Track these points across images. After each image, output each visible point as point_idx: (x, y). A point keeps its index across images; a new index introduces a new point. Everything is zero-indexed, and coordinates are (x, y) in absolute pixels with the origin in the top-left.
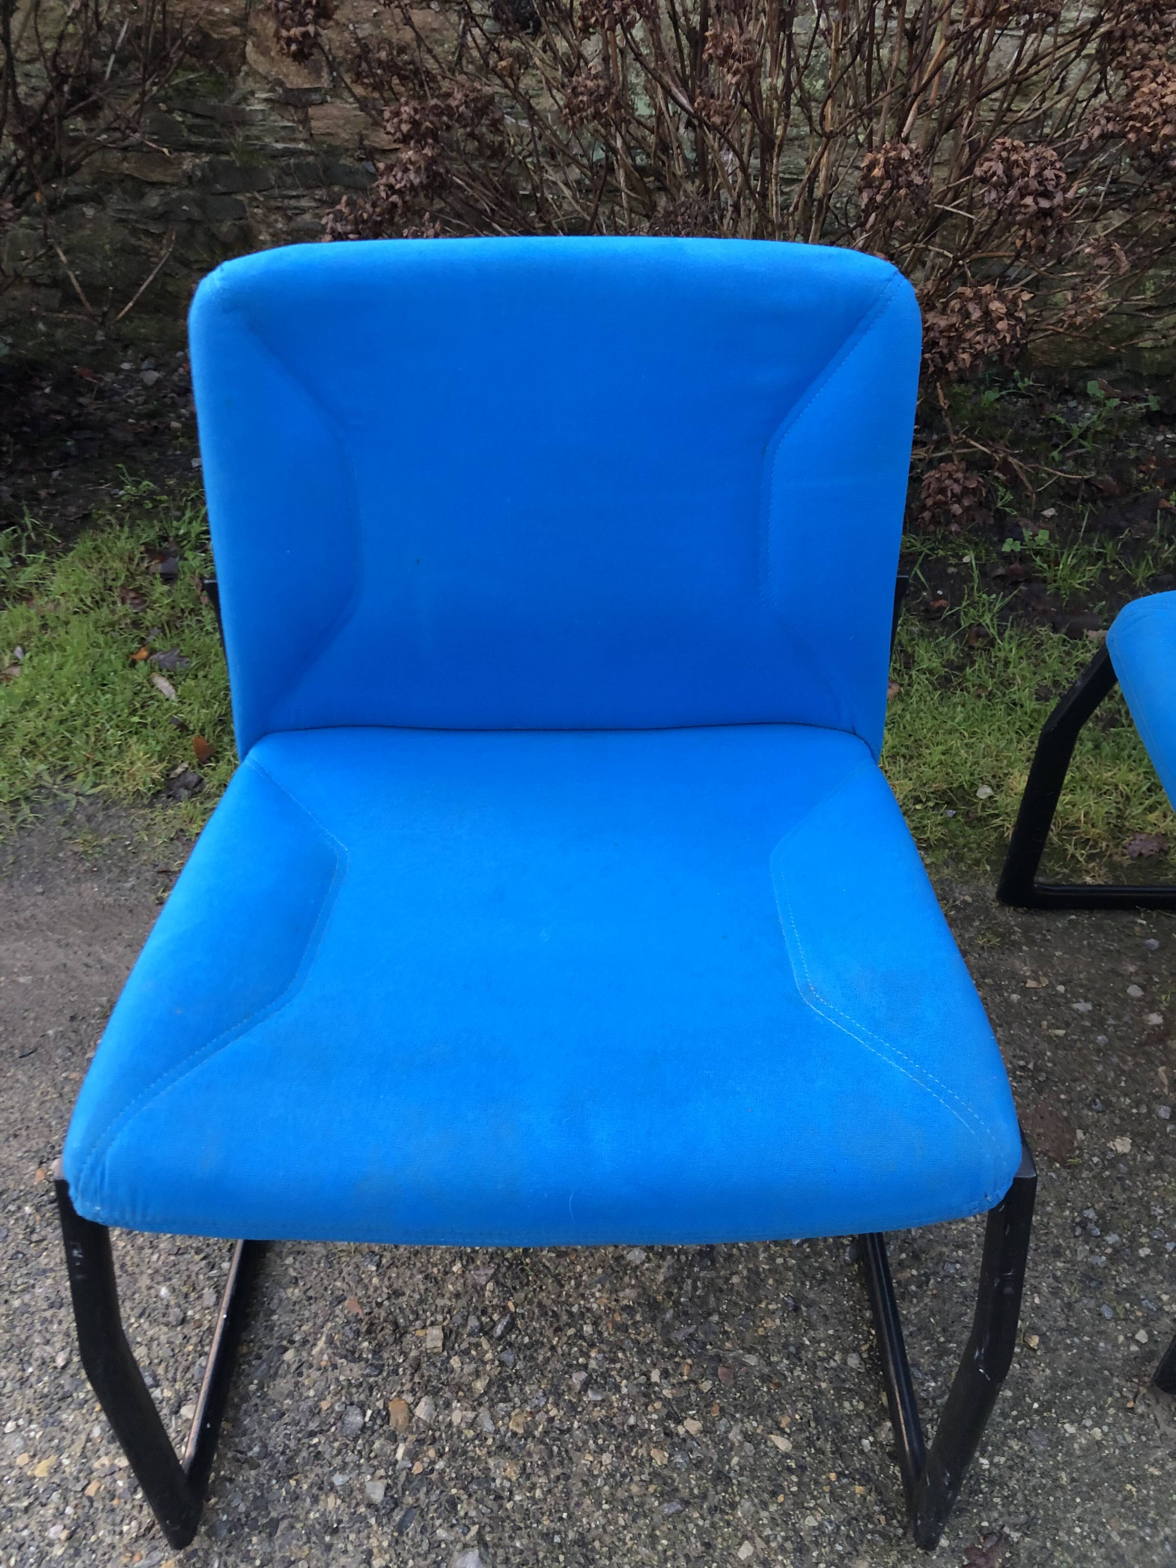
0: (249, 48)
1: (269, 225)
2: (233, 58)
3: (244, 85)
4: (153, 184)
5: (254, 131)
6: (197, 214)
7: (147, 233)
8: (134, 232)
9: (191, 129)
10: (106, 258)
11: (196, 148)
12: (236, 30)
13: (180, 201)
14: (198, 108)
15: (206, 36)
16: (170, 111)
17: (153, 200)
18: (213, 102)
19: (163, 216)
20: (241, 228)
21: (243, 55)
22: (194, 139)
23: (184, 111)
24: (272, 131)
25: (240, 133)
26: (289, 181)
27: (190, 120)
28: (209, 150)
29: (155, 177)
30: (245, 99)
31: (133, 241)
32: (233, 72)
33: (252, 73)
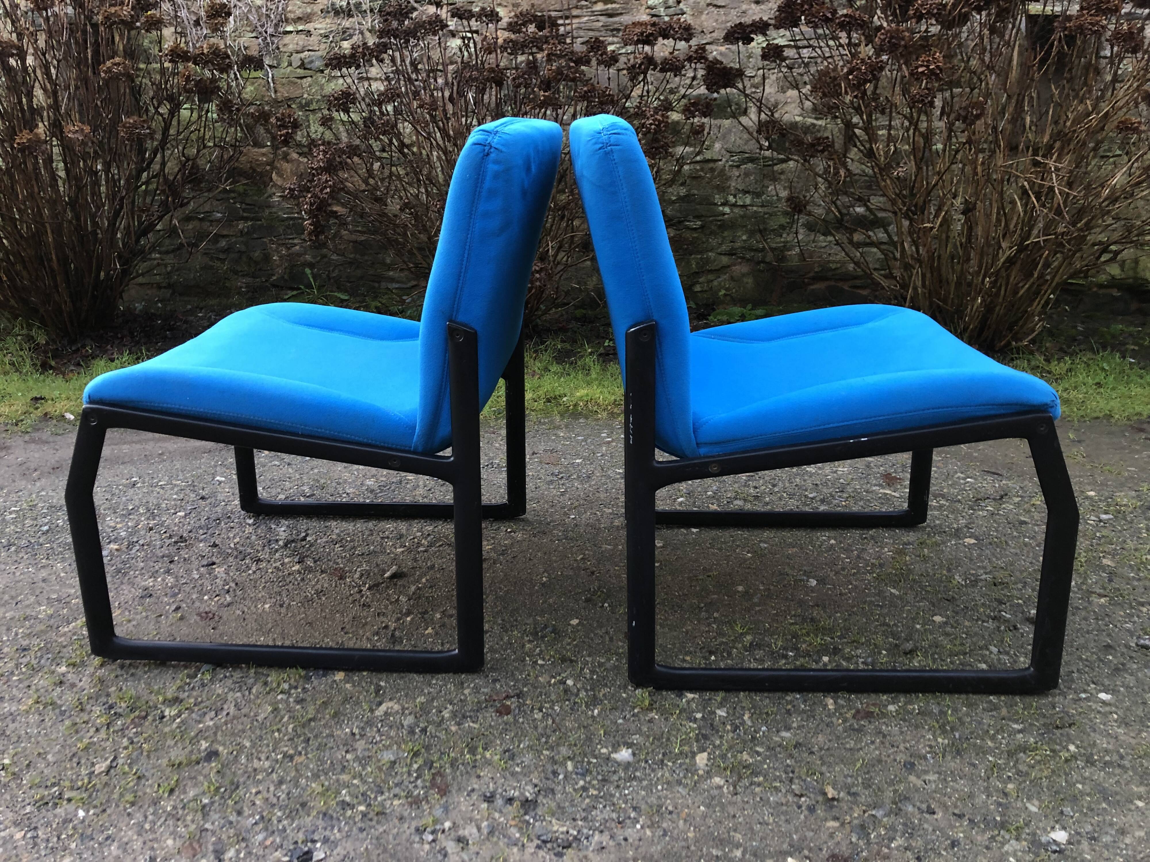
0: (274, 175)
1: (278, 252)
2: (267, 179)
3: (270, 190)
4: (224, 236)
5: (274, 210)
6: (243, 248)
7: (218, 259)
8: (212, 259)
9: (244, 210)
10: (197, 272)
11: (246, 219)
12: (268, 168)
13: (236, 243)
14: (248, 200)
15: (254, 170)
16: (235, 203)
17: (223, 243)
18: (256, 198)
19: (227, 251)
20: (264, 254)
21: (271, 179)
22: (245, 215)
23: (241, 203)
24: (282, 209)
25: (267, 212)
26: (289, 231)
27: (244, 206)
28: (252, 219)
29: (225, 232)
30: (270, 196)
31: (211, 263)
32: (266, 186)
33: (275, 185)
